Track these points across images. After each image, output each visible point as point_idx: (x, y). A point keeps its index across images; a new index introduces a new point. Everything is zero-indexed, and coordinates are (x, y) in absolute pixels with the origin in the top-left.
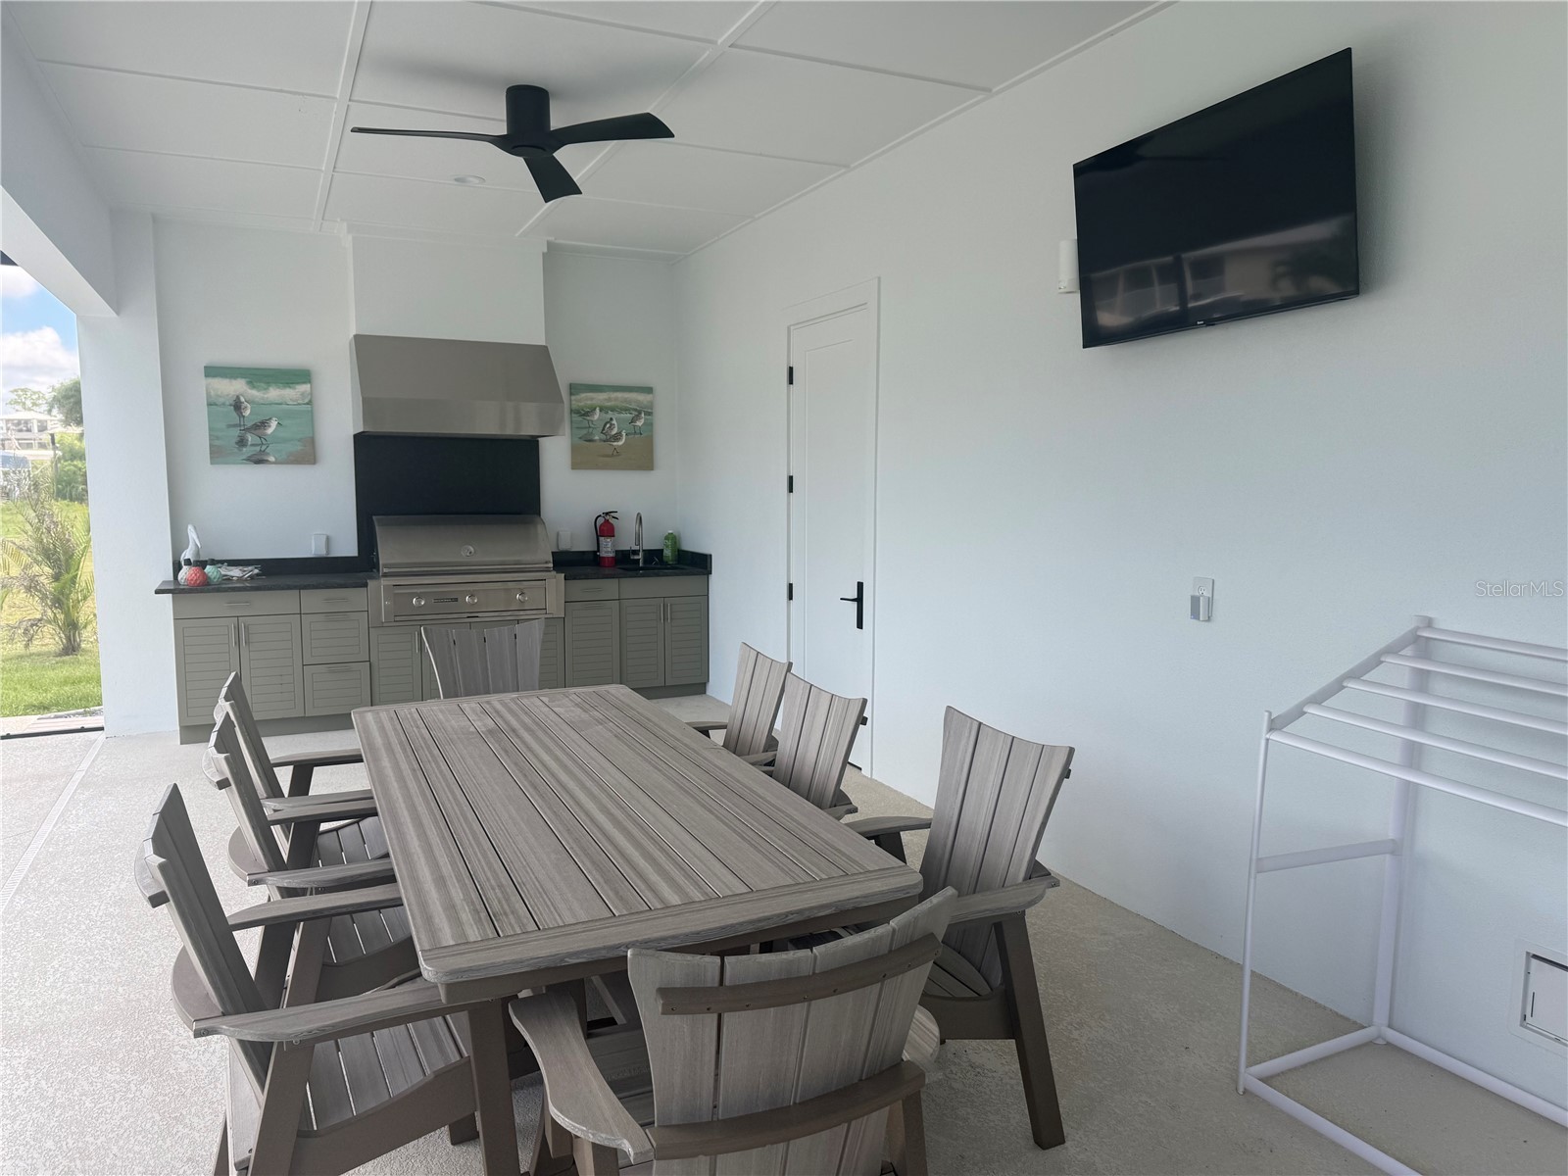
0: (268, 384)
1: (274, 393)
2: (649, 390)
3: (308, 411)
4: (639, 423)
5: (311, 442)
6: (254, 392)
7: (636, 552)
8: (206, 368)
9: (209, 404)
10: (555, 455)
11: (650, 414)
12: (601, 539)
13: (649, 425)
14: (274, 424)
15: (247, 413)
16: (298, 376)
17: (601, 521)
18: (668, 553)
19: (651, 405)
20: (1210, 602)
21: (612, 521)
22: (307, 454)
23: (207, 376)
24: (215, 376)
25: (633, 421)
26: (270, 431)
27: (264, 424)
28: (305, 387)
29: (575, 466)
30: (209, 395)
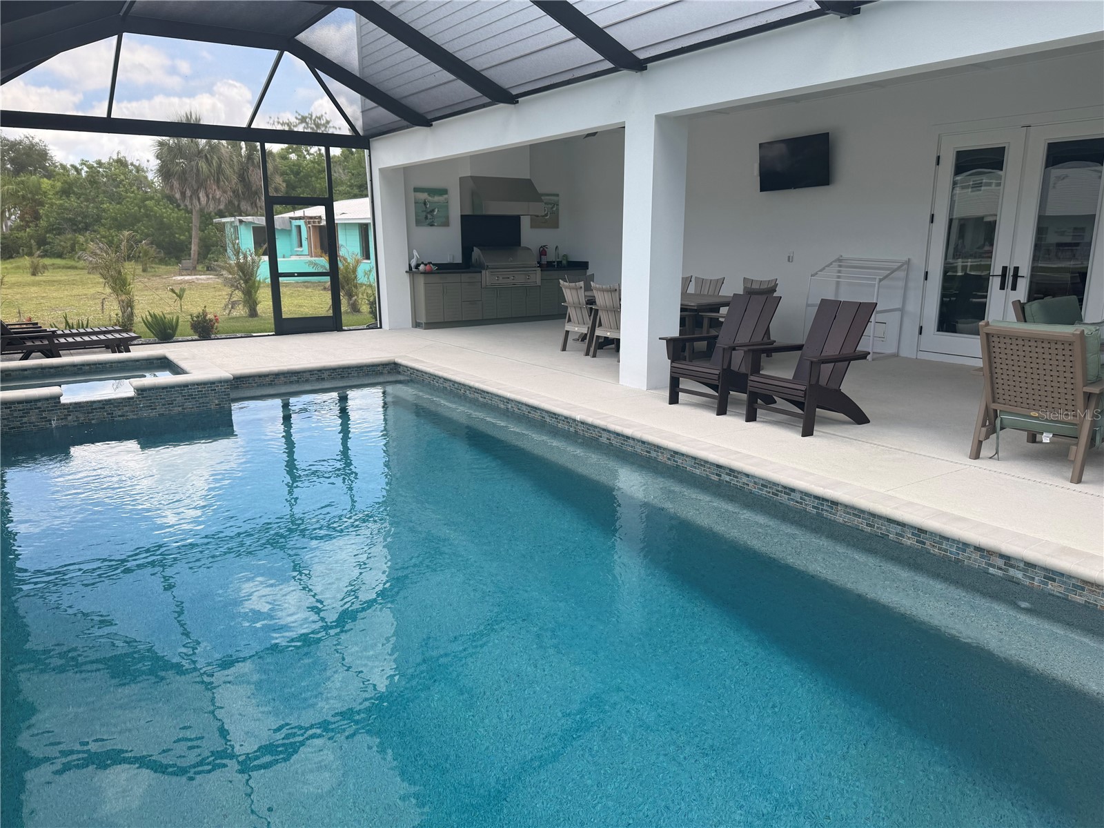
0: (434, 195)
1: (437, 198)
2: (557, 195)
3: (446, 206)
4: (554, 209)
5: (447, 218)
6: (430, 198)
7: (554, 262)
8: (414, 188)
9: (415, 203)
10: (525, 222)
11: (558, 205)
12: (542, 257)
13: (557, 209)
14: (436, 210)
15: (428, 206)
16: (443, 192)
17: (541, 249)
18: (564, 262)
19: (558, 201)
20: (792, 257)
21: (546, 249)
22: (446, 224)
23: (414, 191)
24: (417, 192)
25: (552, 208)
26: (435, 213)
27: (433, 211)
28: (446, 196)
29: (532, 227)
30: (415, 199)
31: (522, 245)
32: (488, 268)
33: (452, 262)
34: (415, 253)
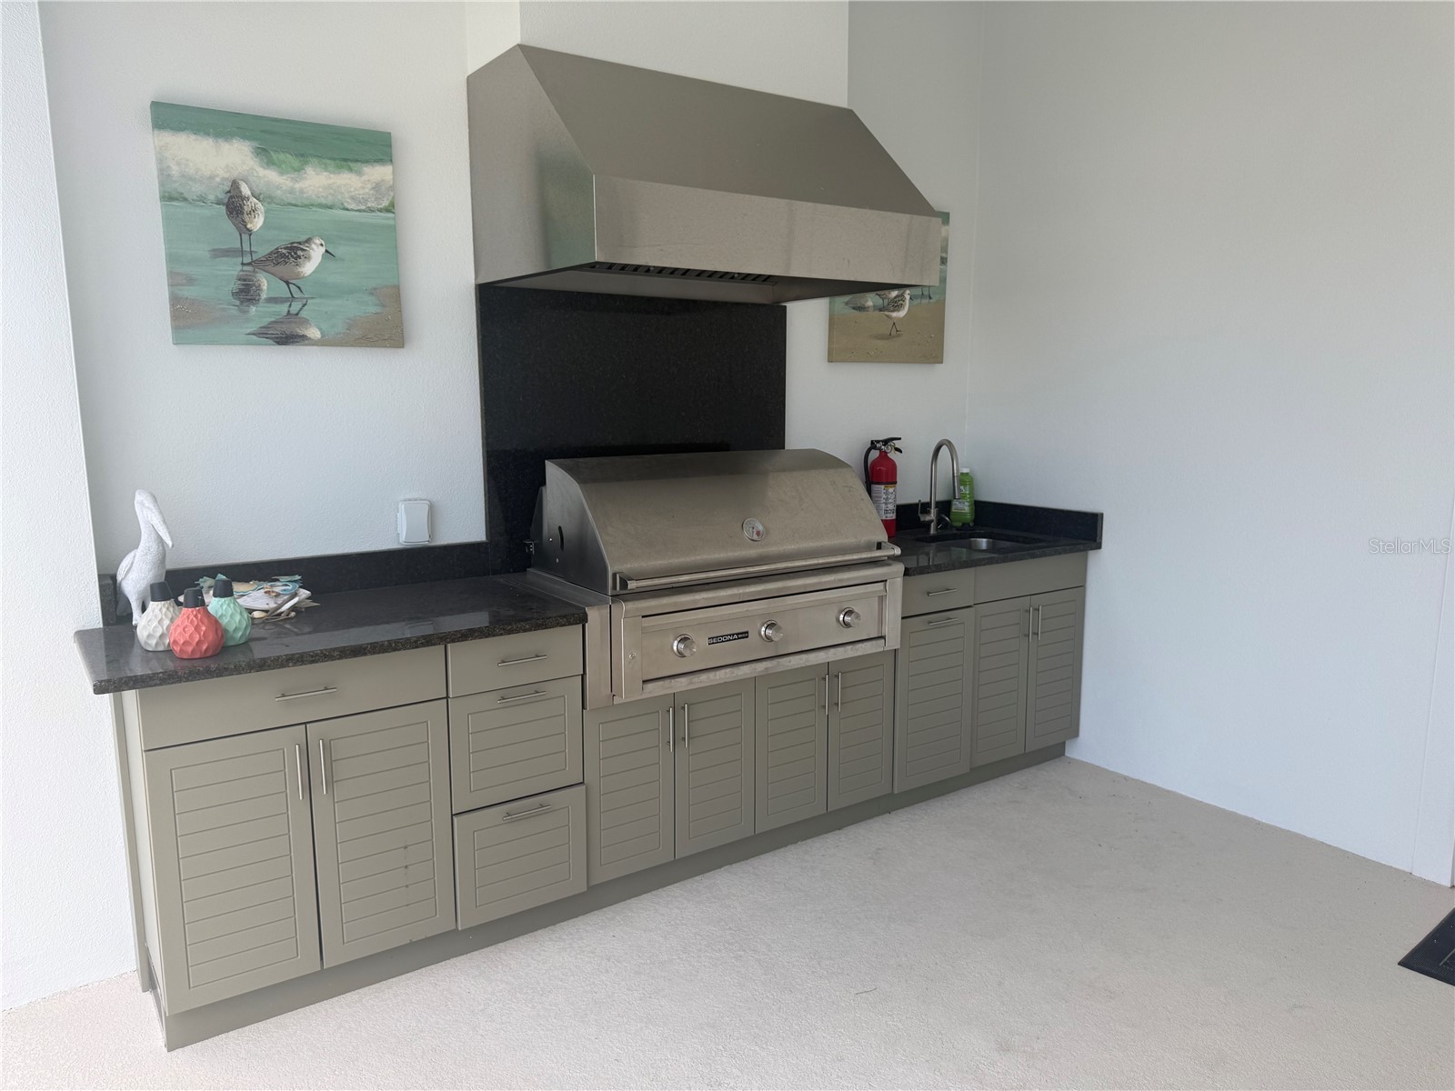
0: (303, 157)
1: (317, 181)
2: (944, 218)
6: (271, 178)
7: (925, 507)
8: (156, 108)
9: (168, 197)
10: (808, 335)
12: (879, 487)
14: (317, 252)
15: (257, 223)
17: (874, 454)
18: (963, 508)
21: (893, 455)
23: (158, 125)
24: (178, 127)
26: (308, 268)
27: (294, 252)
28: (380, 173)
29: (834, 356)
30: (164, 174)
31: (787, 447)
32: (623, 593)
33: (421, 538)
34: (146, 514)
